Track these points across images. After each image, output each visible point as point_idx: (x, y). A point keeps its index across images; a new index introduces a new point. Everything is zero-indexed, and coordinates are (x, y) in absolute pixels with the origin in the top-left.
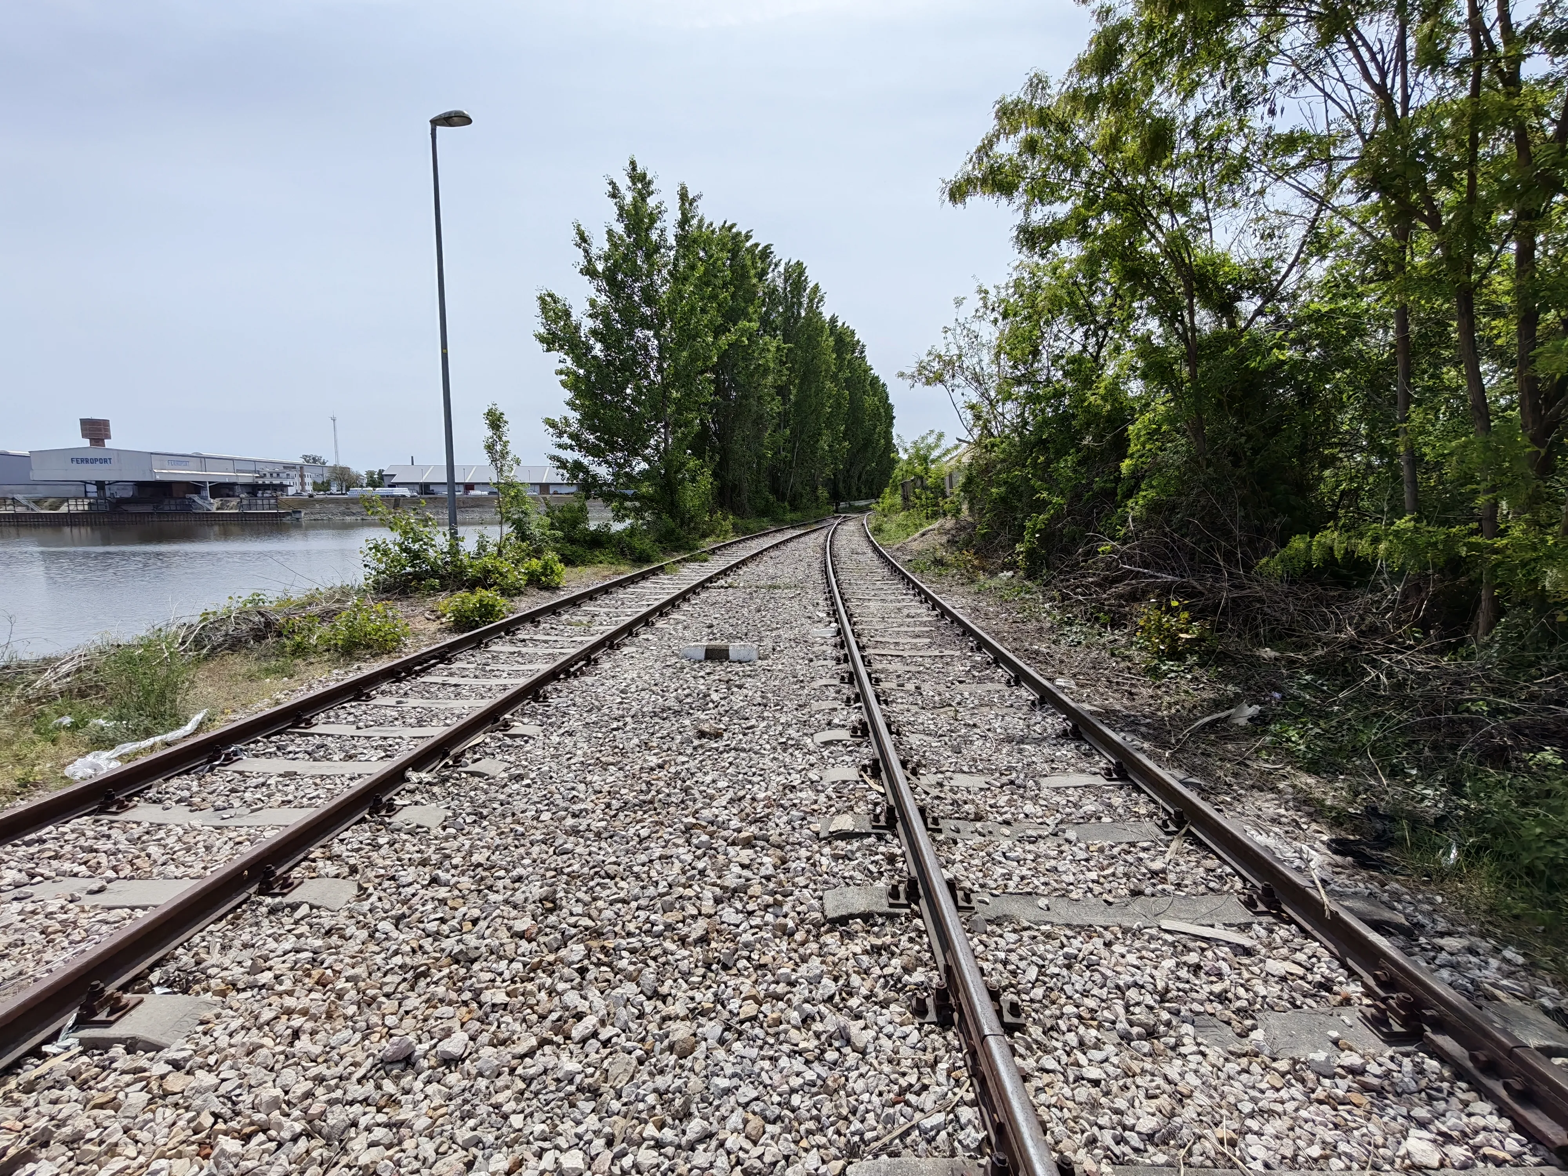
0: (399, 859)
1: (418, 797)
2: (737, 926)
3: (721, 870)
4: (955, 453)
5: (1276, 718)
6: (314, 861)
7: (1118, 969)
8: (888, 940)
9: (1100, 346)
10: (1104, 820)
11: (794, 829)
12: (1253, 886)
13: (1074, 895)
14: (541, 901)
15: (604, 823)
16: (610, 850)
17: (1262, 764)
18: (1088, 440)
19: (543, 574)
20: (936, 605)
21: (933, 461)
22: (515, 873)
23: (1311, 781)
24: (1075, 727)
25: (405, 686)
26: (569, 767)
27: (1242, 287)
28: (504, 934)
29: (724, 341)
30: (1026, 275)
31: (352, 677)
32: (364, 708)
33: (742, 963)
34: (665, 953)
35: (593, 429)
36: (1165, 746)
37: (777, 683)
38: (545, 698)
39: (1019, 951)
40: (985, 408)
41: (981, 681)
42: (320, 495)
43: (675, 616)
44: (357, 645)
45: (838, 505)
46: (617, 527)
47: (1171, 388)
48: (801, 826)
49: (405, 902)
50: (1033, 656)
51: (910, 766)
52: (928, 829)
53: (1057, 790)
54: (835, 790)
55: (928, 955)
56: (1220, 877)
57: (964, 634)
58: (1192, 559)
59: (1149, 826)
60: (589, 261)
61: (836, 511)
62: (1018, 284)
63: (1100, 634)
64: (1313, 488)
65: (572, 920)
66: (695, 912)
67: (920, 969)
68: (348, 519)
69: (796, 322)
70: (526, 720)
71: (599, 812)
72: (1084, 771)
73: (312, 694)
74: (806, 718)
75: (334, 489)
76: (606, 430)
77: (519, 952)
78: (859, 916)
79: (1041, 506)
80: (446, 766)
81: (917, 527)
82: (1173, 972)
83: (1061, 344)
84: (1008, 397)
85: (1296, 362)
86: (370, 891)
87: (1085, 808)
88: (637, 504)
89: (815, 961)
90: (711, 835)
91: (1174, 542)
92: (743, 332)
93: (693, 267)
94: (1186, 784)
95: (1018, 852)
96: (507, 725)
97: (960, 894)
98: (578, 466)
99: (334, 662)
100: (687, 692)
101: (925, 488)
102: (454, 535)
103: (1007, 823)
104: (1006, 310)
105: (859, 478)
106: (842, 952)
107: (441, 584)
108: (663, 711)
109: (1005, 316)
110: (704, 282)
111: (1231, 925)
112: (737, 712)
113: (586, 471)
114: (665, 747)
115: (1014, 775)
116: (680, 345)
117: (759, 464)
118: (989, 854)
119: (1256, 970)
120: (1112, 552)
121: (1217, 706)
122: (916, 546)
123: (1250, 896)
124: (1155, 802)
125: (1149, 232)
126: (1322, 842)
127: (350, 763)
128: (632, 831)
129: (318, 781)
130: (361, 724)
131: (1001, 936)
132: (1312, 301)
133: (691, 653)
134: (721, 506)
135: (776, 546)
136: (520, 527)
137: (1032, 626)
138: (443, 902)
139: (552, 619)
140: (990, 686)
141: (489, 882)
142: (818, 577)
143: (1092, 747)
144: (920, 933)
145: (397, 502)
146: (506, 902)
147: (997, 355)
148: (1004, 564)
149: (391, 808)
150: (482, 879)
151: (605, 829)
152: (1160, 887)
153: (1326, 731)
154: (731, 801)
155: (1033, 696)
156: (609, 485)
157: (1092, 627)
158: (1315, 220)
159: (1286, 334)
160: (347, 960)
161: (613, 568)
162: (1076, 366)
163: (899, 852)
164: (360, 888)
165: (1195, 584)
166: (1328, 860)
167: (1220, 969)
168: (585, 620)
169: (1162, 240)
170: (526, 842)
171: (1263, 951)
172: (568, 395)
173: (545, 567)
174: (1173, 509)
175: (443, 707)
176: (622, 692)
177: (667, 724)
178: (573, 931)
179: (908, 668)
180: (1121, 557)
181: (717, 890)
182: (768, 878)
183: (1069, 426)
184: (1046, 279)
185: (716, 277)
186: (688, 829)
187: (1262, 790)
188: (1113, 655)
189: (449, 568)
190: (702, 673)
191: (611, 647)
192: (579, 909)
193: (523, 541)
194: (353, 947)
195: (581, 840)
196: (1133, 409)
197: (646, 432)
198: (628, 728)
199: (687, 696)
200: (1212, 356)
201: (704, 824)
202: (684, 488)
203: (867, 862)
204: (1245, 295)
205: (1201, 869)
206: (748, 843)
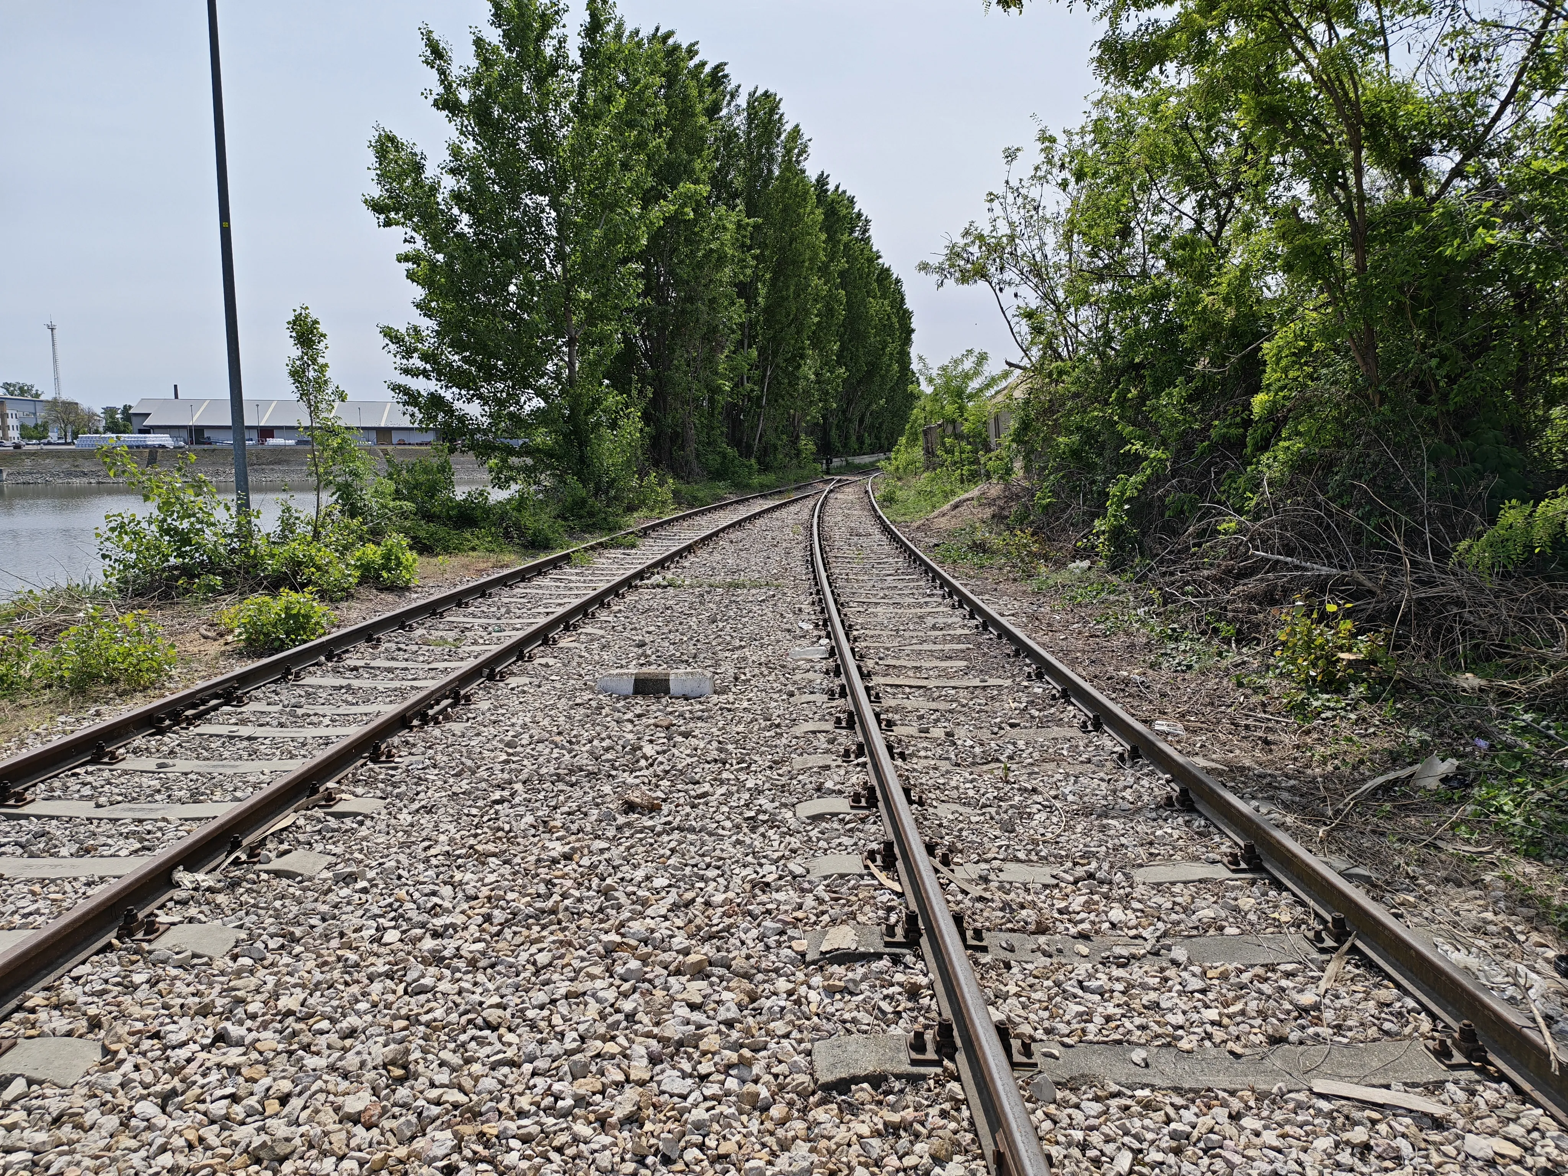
0: (166, 1007)
1: (193, 911)
2: (684, 1097)
3: (659, 1013)
4: (1004, 384)
5: (1481, 777)
6: (33, 1011)
7: (1250, 1153)
8: (909, 1114)
9: (1222, 222)
10: (1229, 931)
11: (768, 948)
12: (1447, 1026)
13: (1184, 1044)
14: (385, 1066)
15: (481, 946)
16: (491, 986)
17: (1459, 846)
18: (1202, 364)
19: (384, 567)
20: (975, 610)
21: (971, 397)
22: (344, 1024)
23: (1531, 869)
24: (1184, 792)
25: (170, 740)
26: (427, 860)
27: (1433, 135)
28: (328, 1117)
29: (657, 213)
30: (1112, 114)
31: (87, 727)
32: (106, 774)
33: (692, 1154)
34: (576, 1140)
35: (458, 346)
36: (1318, 819)
37: (741, 728)
38: (390, 755)
39: (1105, 1129)
40: (1049, 316)
41: (1043, 724)
42: (31, 446)
43: (589, 629)
44: (94, 677)
45: (829, 462)
46: (497, 496)
47: (1329, 287)
48: (779, 944)
49: (175, 1072)
50: (1121, 686)
51: (939, 852)
52: (967, 947)
53: (1157, 886)
54: (829, 889)
55: (969, 1136)
56: (1400, 1015)
57: (1017, 654)
58: (1357, 542)
59: (1296, 940)
60: (448, 88)
61: (828, 472)
62: (1099, 127)
63: (1220, 654)
64: (1533, 434)
65: (434, 1093)
66: (621, 1077)
67: (957, 1158)
68: (77, 482)
69: (766, 183)
70: (360, 790)
71: (473, 928)
72: (1197, 859)
73: (24, 754)
74: (784, 780)
75: (53, 436)
76: (480, 347)
77: (353, 1143)
78: (866, 1079)
79: (1134, 462)
80: (236, 862)
81: (946, 496)
82: (1330, 1157)
83: (1164, 219)
84: (1085, 300)
85: (1511, 247)
86: (122, 1054)
87: (1200, 914)
88: (529, 461)
89: (801, 1148)
90: (644, 960)
91: (1330, 515)
92: (687, 198)
93: (608, 99)
94: (1348, 877)
95: (1102, 980)
96: (330, 798)
97: (1016, 1044)
98: (436, 401)
99: (59, 705)
100: (607, 743)
101: (958, 436)
102: (244, 506)
103: (1084, 936)
104: (1081, 169)
105: (861, 421)
106: (841, 1134)
107: (225, 584)
108: (571, 772)
109: (1080, 176)
110: (626, 121)
111: (1415, 1085)
112: (681, 772)
113: (449, 410)
114: (574, 827)
115: (1094, 865)
116: (591, 220)
117: (711, 401)
118: (1058, 984)
119: (1450, 1149)
120: (1239, 531)
121: (1394, 760)
122: (943, 523)
123: (1442, 1043)
124: (1303, 904)
125: (1295, 50)
126: (1547, 960)
127: (87, 859)
128: (524, 956)
129: (37, 888)
130: (102, 800)
131: (1077, 1106)
132: (1536, 158)
133: (612, 684)
134: (656, 464)
135: (739, 524)
136: (346, 492)
137: (1119, 641)
138: (234, 1070)
139: (399, 635)
140: (1056, 731)
141: (305, 1038)
142: (800, 569)
143: (1209, 823)
144: (957, 1104)
145: (153, 455)
146: (332, 1068)
147: (1068, 236)
148: (1077, 550)
149: (151, 928)
150: (295, 1034)
151: (484, 953)
152: (1311, 1031)
153: (1553, 796)
154: (674, 907)
155: (1122, 746)
156: (485, 432)
157: (1209, 643)
158: (1540, 36)
159: (1496, 205)
160: (87, 1162)
161: (493, 558)
162: (1187, 253)
163: (924, 981)
164: (106, 1051)
165: (1361, 578)
166: (1555, 986)
167: (1398, 1149)
168: (450, 636)
169: (1315, 62)
170: (362, 976)
171: (1461, 1122)
172: (419, 292)
173: (387, 557)
174: (1329, 466)
175: (230, 772)
176: (508, 745)
177: (577, 793)
178: (435, 1110)
179: (934, 705)
180: (1252, 540)
181: (653, 1043)
182: (730, 1024)
183: (1175, 344)
184: (1142, 121)
185: (643, 113)
186: (610, 950)
187: (1459, 885)
188: (1240, 685)
189: (237, 559)
190: (629, 715)
191: (491, 677)
192: (443, 1077)
193: (353, 516)
194: (95, 1142)
195: (447, 972)
196: (1270, 316)
197: (540, 351)
198: (517, 800)
199: (607, 750)
200: (1388, 237)
201: (634, 943)
202: (600, 437)
203: (877, 996)
204: (1437, 146)
205: (1372, 1003)
206: (699, 972)
